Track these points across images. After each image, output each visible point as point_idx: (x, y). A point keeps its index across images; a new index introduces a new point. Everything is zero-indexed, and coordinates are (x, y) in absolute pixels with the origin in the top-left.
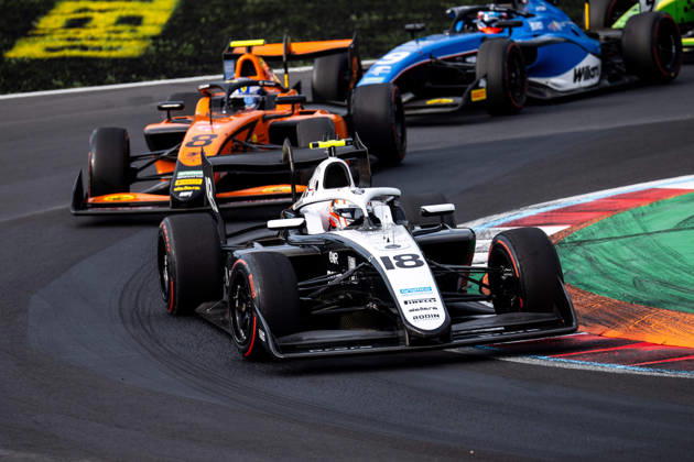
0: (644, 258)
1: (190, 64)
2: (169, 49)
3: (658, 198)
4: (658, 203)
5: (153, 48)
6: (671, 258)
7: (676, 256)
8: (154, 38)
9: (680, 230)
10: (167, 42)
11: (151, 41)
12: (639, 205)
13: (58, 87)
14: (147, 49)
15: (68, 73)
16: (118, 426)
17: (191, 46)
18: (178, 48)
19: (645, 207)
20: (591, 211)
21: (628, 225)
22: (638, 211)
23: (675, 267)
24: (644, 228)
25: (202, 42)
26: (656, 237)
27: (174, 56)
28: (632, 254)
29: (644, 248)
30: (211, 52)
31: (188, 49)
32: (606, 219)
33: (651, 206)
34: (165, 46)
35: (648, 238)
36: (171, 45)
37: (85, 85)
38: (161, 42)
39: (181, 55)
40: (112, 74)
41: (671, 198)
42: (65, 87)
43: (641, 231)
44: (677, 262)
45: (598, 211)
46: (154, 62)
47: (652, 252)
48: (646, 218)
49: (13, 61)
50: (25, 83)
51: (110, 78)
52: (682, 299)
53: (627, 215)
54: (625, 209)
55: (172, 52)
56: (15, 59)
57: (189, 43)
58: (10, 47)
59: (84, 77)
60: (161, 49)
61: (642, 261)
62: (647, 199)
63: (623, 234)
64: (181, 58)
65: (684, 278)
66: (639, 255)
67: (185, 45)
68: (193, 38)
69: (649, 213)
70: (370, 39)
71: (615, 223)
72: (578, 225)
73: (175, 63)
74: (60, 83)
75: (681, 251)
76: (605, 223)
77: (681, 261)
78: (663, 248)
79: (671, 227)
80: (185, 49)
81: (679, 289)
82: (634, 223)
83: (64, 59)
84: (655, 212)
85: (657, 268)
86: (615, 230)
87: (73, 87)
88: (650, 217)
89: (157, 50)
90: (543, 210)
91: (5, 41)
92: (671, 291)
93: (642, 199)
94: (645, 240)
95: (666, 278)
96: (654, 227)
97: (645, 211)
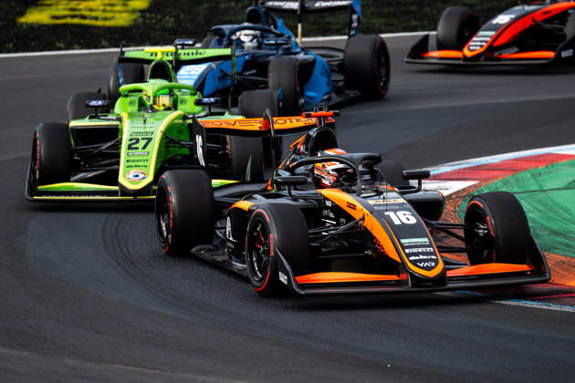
0: (540, 211)
1: (170, 34)
2: (154, 21)
3: (553, 162)
4: (552, 166)
5: (141, 20)
6: (561, 211)
7: (566, 210)
8: (142, 11)
9: (570, 188)
10: (153, 15)
11: (139, 14)
12: (536, 167)
13: (60, 49)
14: (135, 20)
15: (69, 38)
16: (98, 332)
17: (172, 19)
18: (161, 20)
19: (541, 168)
20: (497, 170)
21: (527, 182)
22: (535, 171)
23: (564, 219)
24: (540, 186)
25: (182, 16)
26: (550, 194)
27: (158, 27)
28: (529, 207)
29: (539, 201)
30: (188, 25)
31: (170, 22)
32: (509, 177)
33: (547, 167)
34: (151, 18)
35: (542, 194)
36: (156, 18)
37: (82, 48)
38: (148, 15)
39: (163, 26)
40: (105, 39)
41: (564, 162)
42: (67, 49)
43: (537, 188)
44: (566, 215)
45: (503, 170)
46: (141, 31)
47: (546, 206)
48: (541, 178)
49: (25, 26)
50: (33, 44)
51: (104, 43)
52: (568, 246)
53: (527, 175)
54: (525, 169)
55: (155, 24)
56: (26, 24)
57: (170, 17)
58: (22, 14)
59: (82, 41)
60: (147, 21)
61: (537, 213)
62: (544, 162)
63: (522, 190)
64: (164, 29)
65: (571, 229)
66: (535, 208)
67: (167, 18)
68: (174, 13)
69: (545, 173)
70: (321, 19)
71: (516, 180)
72: (485, 181)
73: (158, 33)
74: (62, 45)
75: (569, 206)
76: (508, 180)
77: (569, 214)
78: (554, 203)
79: (562, 185)
80: (168, 21)
81: (566, 237)
82: (532, 181)
83: (66, 25)
84: (549, 173)
85: (549, 219)
86: (516, 187)
87: (74, 49)
88: (546, 177)
89: (144, 21)
90: (457, 167)
91: (18, 9)
92: (559, 239)
93: (539, 162)
94: (540, 195)
95: (556, 228)
96: (548, 186)
97: (542, 172)
